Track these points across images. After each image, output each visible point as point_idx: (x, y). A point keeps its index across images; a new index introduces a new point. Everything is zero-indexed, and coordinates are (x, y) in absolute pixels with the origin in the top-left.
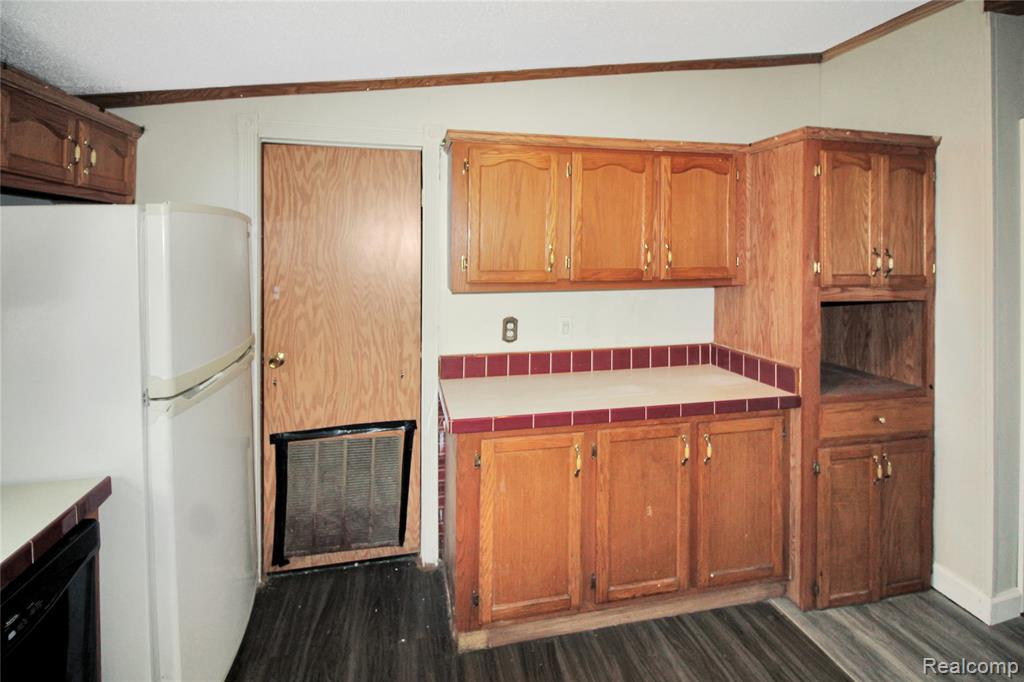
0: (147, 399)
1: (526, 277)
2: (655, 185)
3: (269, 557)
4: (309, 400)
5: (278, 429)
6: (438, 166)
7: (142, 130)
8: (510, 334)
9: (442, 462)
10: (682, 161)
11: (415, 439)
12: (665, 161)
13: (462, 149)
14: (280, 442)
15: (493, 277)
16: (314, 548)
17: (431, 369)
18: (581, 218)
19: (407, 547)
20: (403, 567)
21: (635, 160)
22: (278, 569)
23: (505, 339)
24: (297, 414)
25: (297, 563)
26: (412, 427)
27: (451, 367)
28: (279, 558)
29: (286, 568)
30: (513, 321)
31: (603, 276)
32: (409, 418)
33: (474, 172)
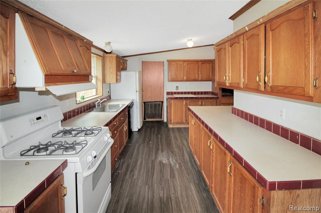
0: (136, 91)
1: (179, 80)
2: (198, 66)
3: (143, 119)
4: (148, 97)
5: (145, 101)
6: (166, 64)
7: (127, 60)
8: (177, 89)
9: (167, 107)
10: (202, 62)
11: (163, 104)
12: (200, 63)
13: (170, 62)
14: (145, 103)
15: (174, 80)
16: (149, 118)
17: (165, 94)
18: (187, 71)
19: (162, 120)
20: (161, 123)
21: (195, 63)
22: (144, 120)
23: (176, 90)
24: (147, 99)
25: (147, 120)
26: (162, 102)
27: (168, 93)
28: (145, 119)
29: (146, 120)
30: (178, 87)
31: (190, 80)
32: (162, 101)
33: (171, 65)
